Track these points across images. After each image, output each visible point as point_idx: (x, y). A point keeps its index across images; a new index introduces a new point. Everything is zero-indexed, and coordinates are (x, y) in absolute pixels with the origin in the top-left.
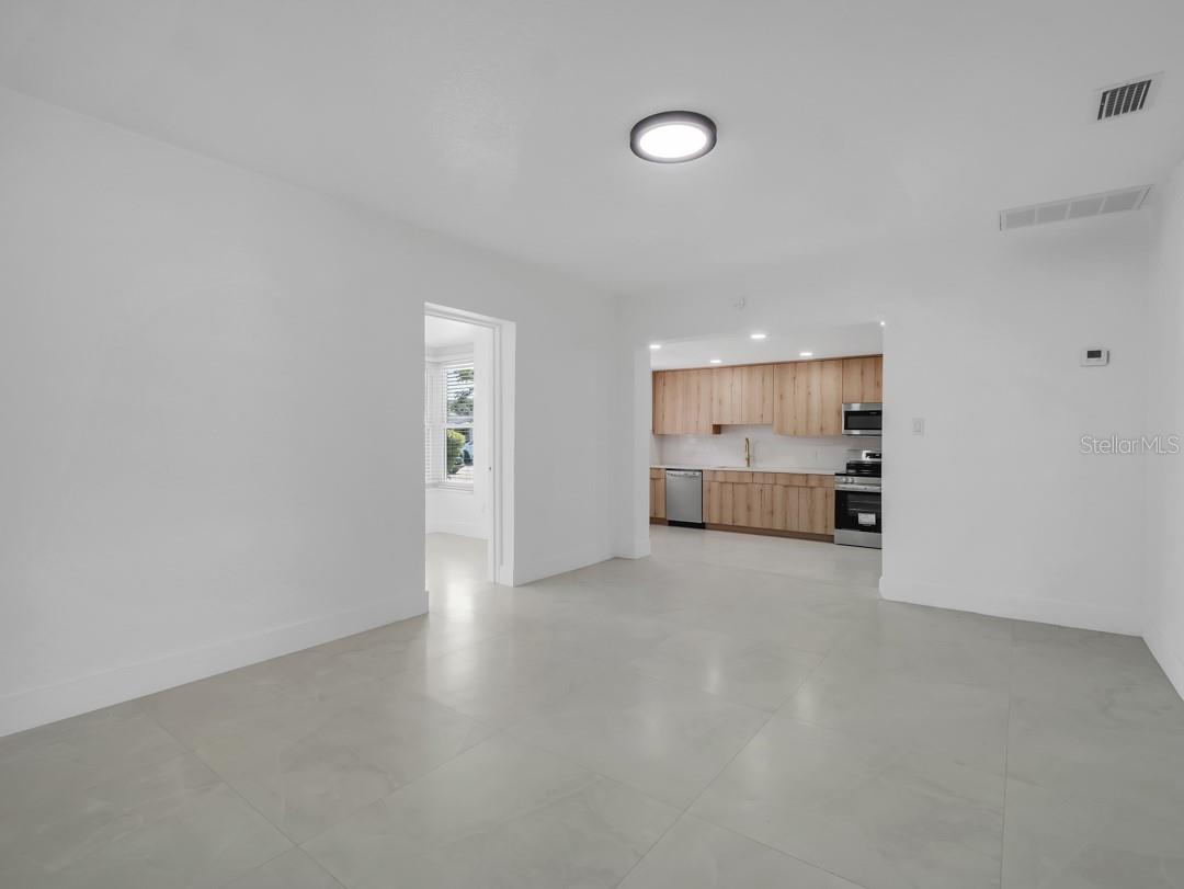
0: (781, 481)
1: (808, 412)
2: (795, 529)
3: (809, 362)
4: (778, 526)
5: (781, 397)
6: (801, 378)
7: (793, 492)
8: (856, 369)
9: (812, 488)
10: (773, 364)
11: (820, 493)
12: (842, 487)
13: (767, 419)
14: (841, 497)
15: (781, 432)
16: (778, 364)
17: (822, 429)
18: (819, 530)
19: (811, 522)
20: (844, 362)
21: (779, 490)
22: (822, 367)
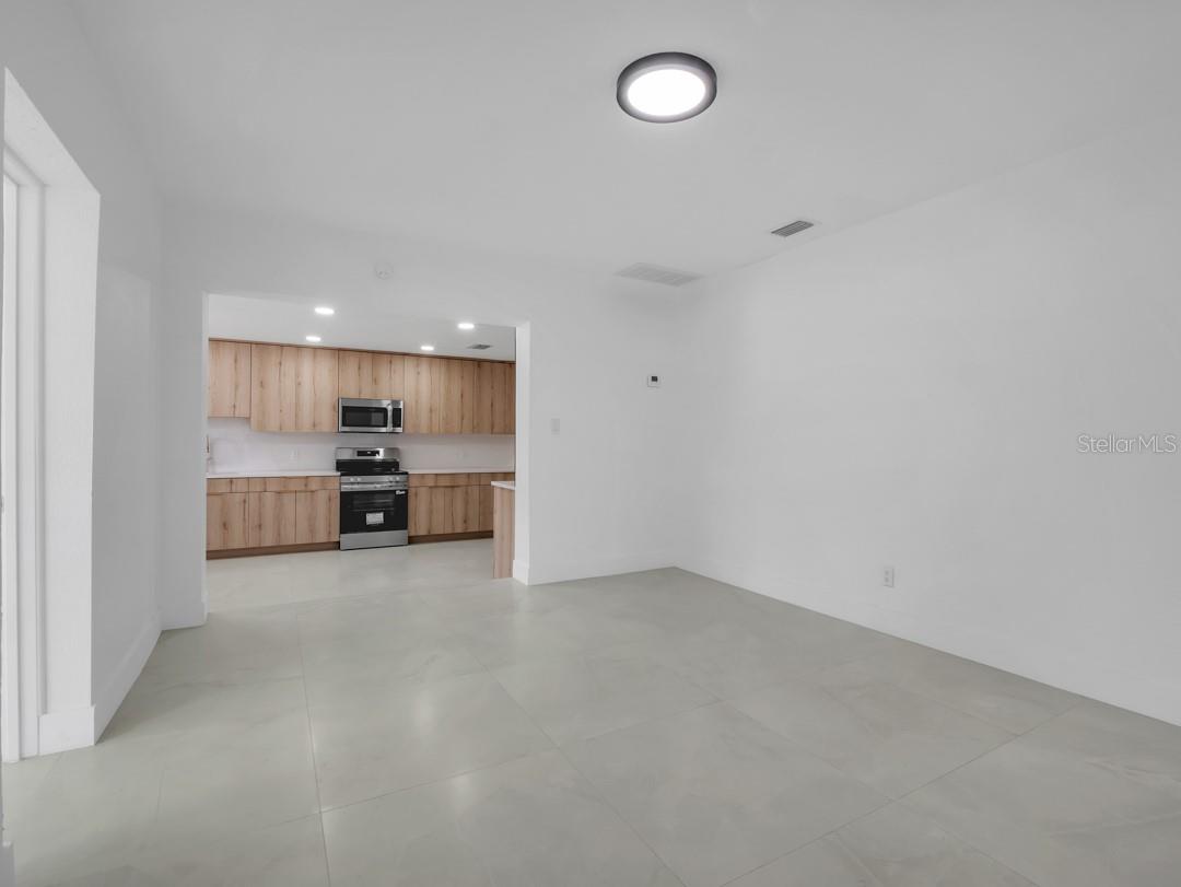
0: (272, 487)
1: (297, 404)
2: (291, 542)
3: (315, 349)
4: (269, 541)
5: (262, 384)
6: (289, 366)
7: (288, 499)
8: (352, 363)
9: (312, 492)
10: (251, 343)
11: (322, 496)
12: (346, 488)
13: (242, 411)
14: (346, 498)
15: (262, 429)
16: (257, 344)
17: (314, 425)
18: (321, 538)
19: (312, 531)
20: (340, 353)
21: (269, 498)
22: (315, 356)
